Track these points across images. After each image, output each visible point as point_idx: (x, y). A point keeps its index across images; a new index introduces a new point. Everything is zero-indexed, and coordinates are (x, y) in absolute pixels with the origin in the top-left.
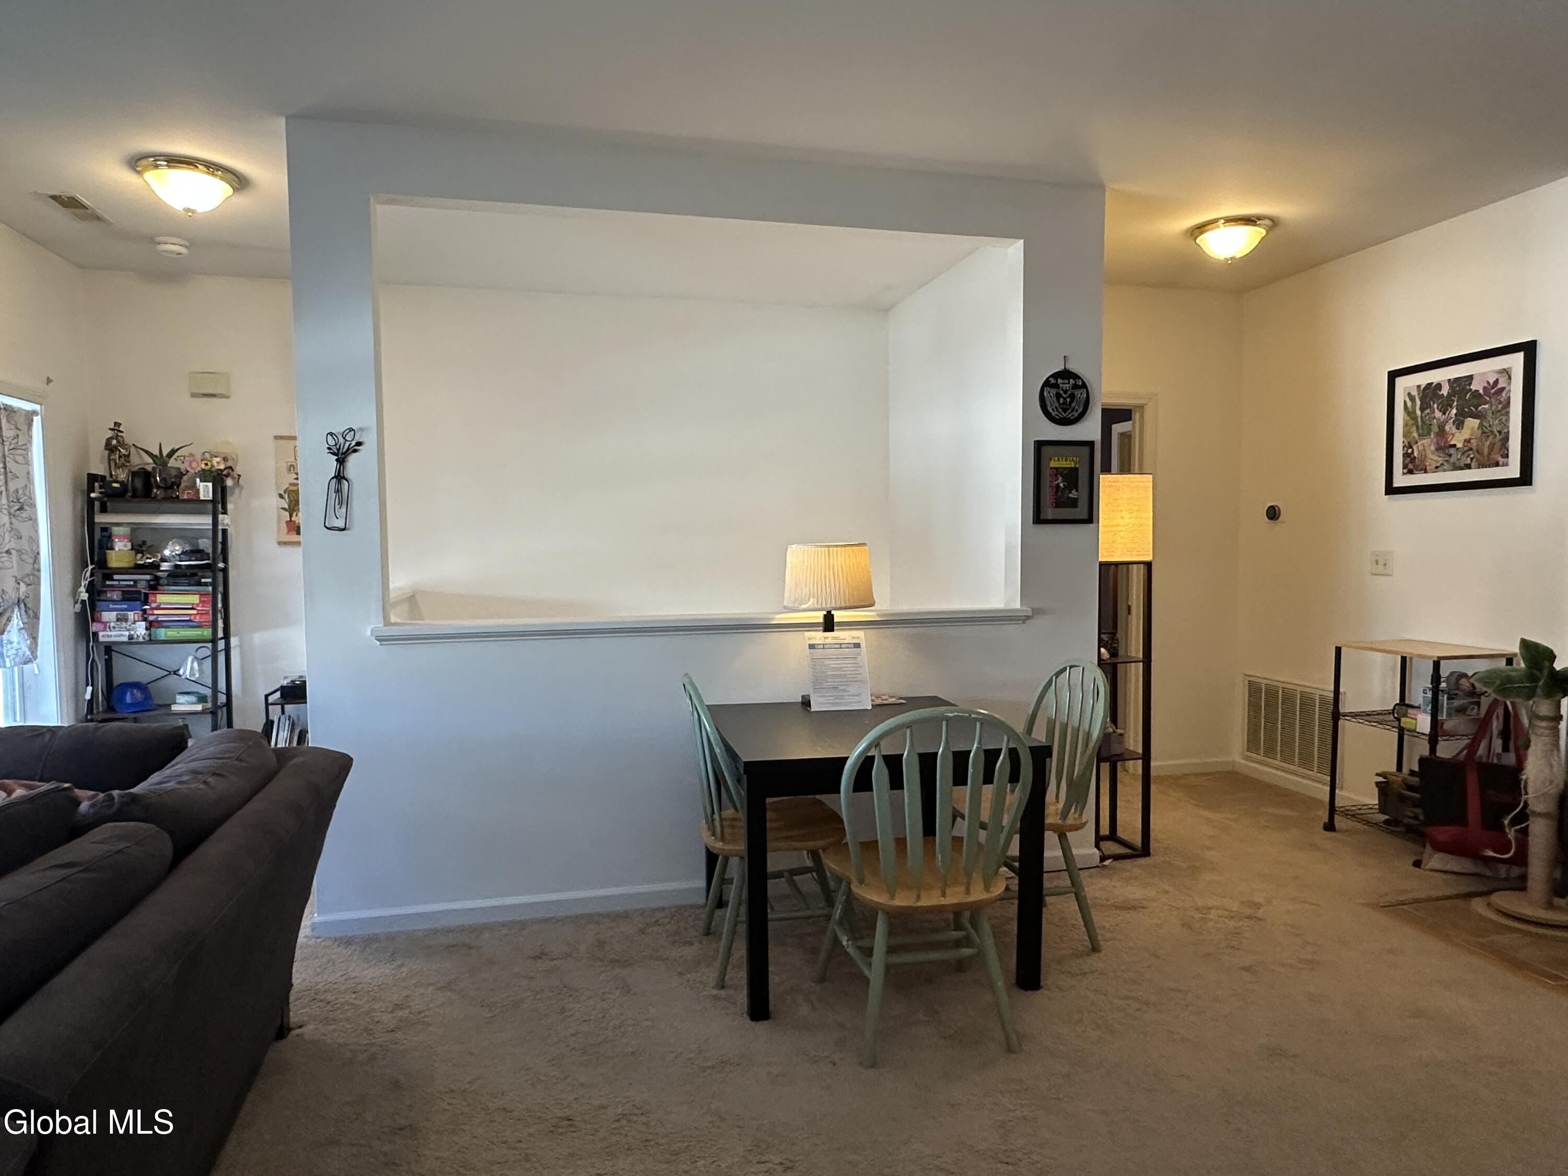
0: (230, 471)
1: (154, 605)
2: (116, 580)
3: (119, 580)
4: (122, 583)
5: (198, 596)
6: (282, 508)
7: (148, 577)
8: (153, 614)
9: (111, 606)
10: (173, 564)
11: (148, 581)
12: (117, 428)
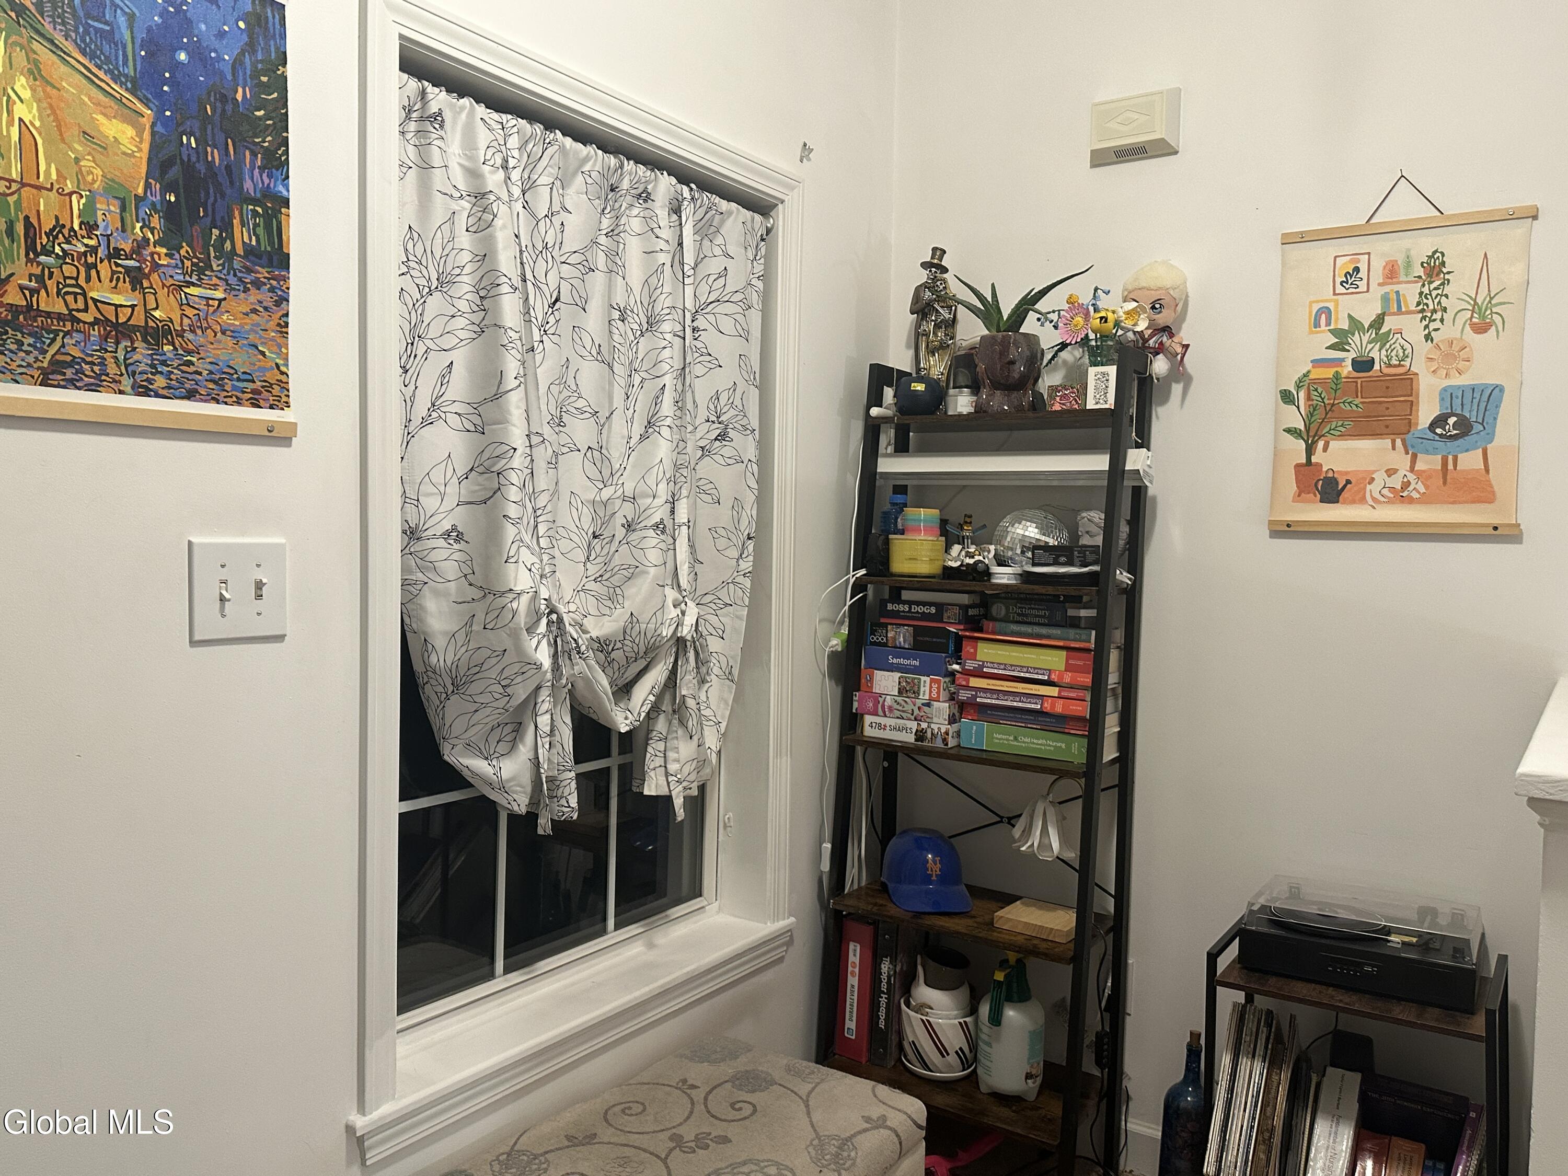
0: (1165, 339)
1: (970, 665)
2: (905, 602)
3: (910, 603)
4: (915, 608)
5: (1064, 653)
6: (1288, 431)
7: (964, 599)
8: (967, 687)
9: (891, 660)
10: (1018, 570)
11: (965, 608)
12: (936, 261)
